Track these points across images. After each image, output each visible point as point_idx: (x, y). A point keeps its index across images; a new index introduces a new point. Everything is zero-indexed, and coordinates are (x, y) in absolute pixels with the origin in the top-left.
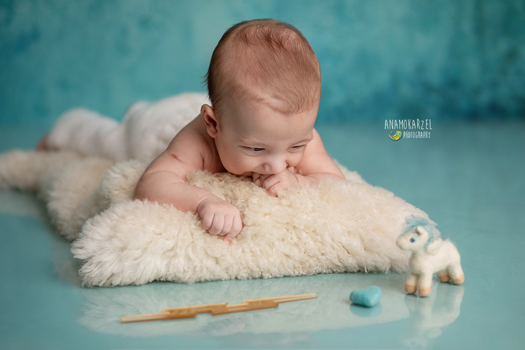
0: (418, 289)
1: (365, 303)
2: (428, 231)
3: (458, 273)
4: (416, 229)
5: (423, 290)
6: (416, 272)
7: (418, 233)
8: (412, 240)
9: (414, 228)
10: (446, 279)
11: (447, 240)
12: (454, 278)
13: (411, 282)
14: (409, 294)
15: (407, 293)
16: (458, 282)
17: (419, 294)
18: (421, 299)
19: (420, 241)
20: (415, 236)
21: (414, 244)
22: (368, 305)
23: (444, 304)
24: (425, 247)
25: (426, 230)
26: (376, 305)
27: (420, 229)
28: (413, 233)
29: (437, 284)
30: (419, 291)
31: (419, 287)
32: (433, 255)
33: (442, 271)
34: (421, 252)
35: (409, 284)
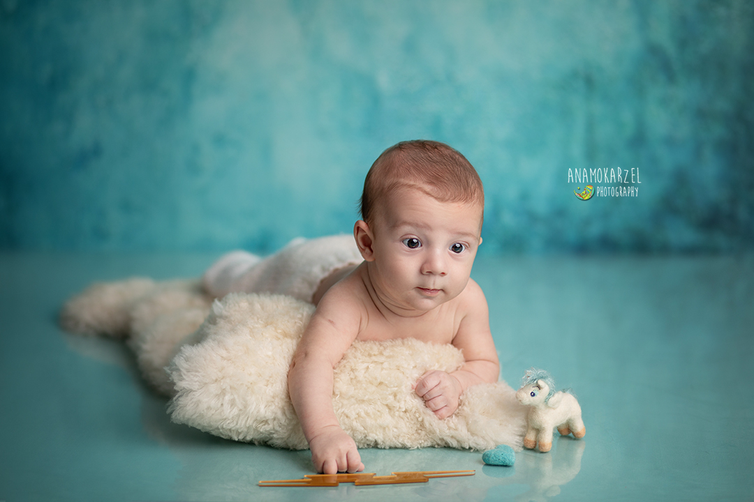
0: (538, 444)
2: (548, 385)
3: (579, 426)
4: (537, 383)
5: (544, 446)
6: (536, 427)
7: (539, 387)
8: (533, 395)
9: (535, 382)
10: (566, 433)
11: (568, 392)
12: (575, 432)
13: (531, 437)
16: (579, 436)
17: (540, 449)
19: (541, 395)
20: (535, 390)
21: (534, 398)
24: (546, 401)
25: (547, 383)
27: (541, 383)
28: (534, 387)
29: (558, 438)
30: (539, 446)
31: (539, 441)
32: (554, 409)
33: (563, 424)
34: (542, 406)
35: (528, 439)
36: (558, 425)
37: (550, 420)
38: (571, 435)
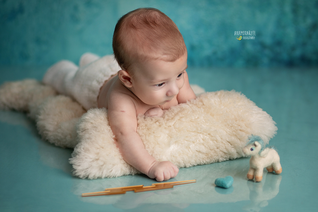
0: (255, 177)
1: (224, 186)
2: (261, 144)
3: (279, 167)
4: (254, 143)
5: (258, 178)
6: (254, 168)
7: (255, 145)
8: (252, 150)
9: (253, 142)
10: (271, 171)
12: (276, 170)
13: (251, 173)
14: (249, 180)
15: (248, 179)
16: (278, 173)
17: (256, 180)
18: (257, 183)
19: (256, 150)
20: (253, 147)
21: (253, 151)
22: (225, 187)
23: (270, 186)
24: (259, 153)
25: (260, 143)
26: (230, 187)
27: (256, 143)
28: (252, 145)
29: (266, 174)
30: (255, 179)
31: (256, 176)
32: (264, 157)
33: (269, 166)
34: (257, 156)
35: (250, 174)
36: (266, 166)
37: (261, 164)
38: (274, 172)
